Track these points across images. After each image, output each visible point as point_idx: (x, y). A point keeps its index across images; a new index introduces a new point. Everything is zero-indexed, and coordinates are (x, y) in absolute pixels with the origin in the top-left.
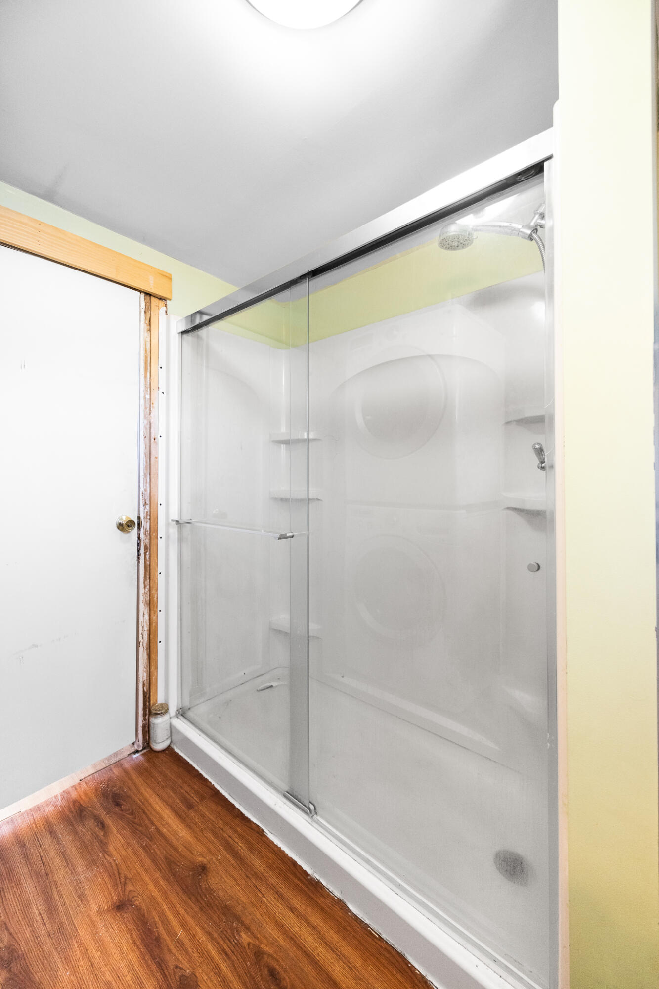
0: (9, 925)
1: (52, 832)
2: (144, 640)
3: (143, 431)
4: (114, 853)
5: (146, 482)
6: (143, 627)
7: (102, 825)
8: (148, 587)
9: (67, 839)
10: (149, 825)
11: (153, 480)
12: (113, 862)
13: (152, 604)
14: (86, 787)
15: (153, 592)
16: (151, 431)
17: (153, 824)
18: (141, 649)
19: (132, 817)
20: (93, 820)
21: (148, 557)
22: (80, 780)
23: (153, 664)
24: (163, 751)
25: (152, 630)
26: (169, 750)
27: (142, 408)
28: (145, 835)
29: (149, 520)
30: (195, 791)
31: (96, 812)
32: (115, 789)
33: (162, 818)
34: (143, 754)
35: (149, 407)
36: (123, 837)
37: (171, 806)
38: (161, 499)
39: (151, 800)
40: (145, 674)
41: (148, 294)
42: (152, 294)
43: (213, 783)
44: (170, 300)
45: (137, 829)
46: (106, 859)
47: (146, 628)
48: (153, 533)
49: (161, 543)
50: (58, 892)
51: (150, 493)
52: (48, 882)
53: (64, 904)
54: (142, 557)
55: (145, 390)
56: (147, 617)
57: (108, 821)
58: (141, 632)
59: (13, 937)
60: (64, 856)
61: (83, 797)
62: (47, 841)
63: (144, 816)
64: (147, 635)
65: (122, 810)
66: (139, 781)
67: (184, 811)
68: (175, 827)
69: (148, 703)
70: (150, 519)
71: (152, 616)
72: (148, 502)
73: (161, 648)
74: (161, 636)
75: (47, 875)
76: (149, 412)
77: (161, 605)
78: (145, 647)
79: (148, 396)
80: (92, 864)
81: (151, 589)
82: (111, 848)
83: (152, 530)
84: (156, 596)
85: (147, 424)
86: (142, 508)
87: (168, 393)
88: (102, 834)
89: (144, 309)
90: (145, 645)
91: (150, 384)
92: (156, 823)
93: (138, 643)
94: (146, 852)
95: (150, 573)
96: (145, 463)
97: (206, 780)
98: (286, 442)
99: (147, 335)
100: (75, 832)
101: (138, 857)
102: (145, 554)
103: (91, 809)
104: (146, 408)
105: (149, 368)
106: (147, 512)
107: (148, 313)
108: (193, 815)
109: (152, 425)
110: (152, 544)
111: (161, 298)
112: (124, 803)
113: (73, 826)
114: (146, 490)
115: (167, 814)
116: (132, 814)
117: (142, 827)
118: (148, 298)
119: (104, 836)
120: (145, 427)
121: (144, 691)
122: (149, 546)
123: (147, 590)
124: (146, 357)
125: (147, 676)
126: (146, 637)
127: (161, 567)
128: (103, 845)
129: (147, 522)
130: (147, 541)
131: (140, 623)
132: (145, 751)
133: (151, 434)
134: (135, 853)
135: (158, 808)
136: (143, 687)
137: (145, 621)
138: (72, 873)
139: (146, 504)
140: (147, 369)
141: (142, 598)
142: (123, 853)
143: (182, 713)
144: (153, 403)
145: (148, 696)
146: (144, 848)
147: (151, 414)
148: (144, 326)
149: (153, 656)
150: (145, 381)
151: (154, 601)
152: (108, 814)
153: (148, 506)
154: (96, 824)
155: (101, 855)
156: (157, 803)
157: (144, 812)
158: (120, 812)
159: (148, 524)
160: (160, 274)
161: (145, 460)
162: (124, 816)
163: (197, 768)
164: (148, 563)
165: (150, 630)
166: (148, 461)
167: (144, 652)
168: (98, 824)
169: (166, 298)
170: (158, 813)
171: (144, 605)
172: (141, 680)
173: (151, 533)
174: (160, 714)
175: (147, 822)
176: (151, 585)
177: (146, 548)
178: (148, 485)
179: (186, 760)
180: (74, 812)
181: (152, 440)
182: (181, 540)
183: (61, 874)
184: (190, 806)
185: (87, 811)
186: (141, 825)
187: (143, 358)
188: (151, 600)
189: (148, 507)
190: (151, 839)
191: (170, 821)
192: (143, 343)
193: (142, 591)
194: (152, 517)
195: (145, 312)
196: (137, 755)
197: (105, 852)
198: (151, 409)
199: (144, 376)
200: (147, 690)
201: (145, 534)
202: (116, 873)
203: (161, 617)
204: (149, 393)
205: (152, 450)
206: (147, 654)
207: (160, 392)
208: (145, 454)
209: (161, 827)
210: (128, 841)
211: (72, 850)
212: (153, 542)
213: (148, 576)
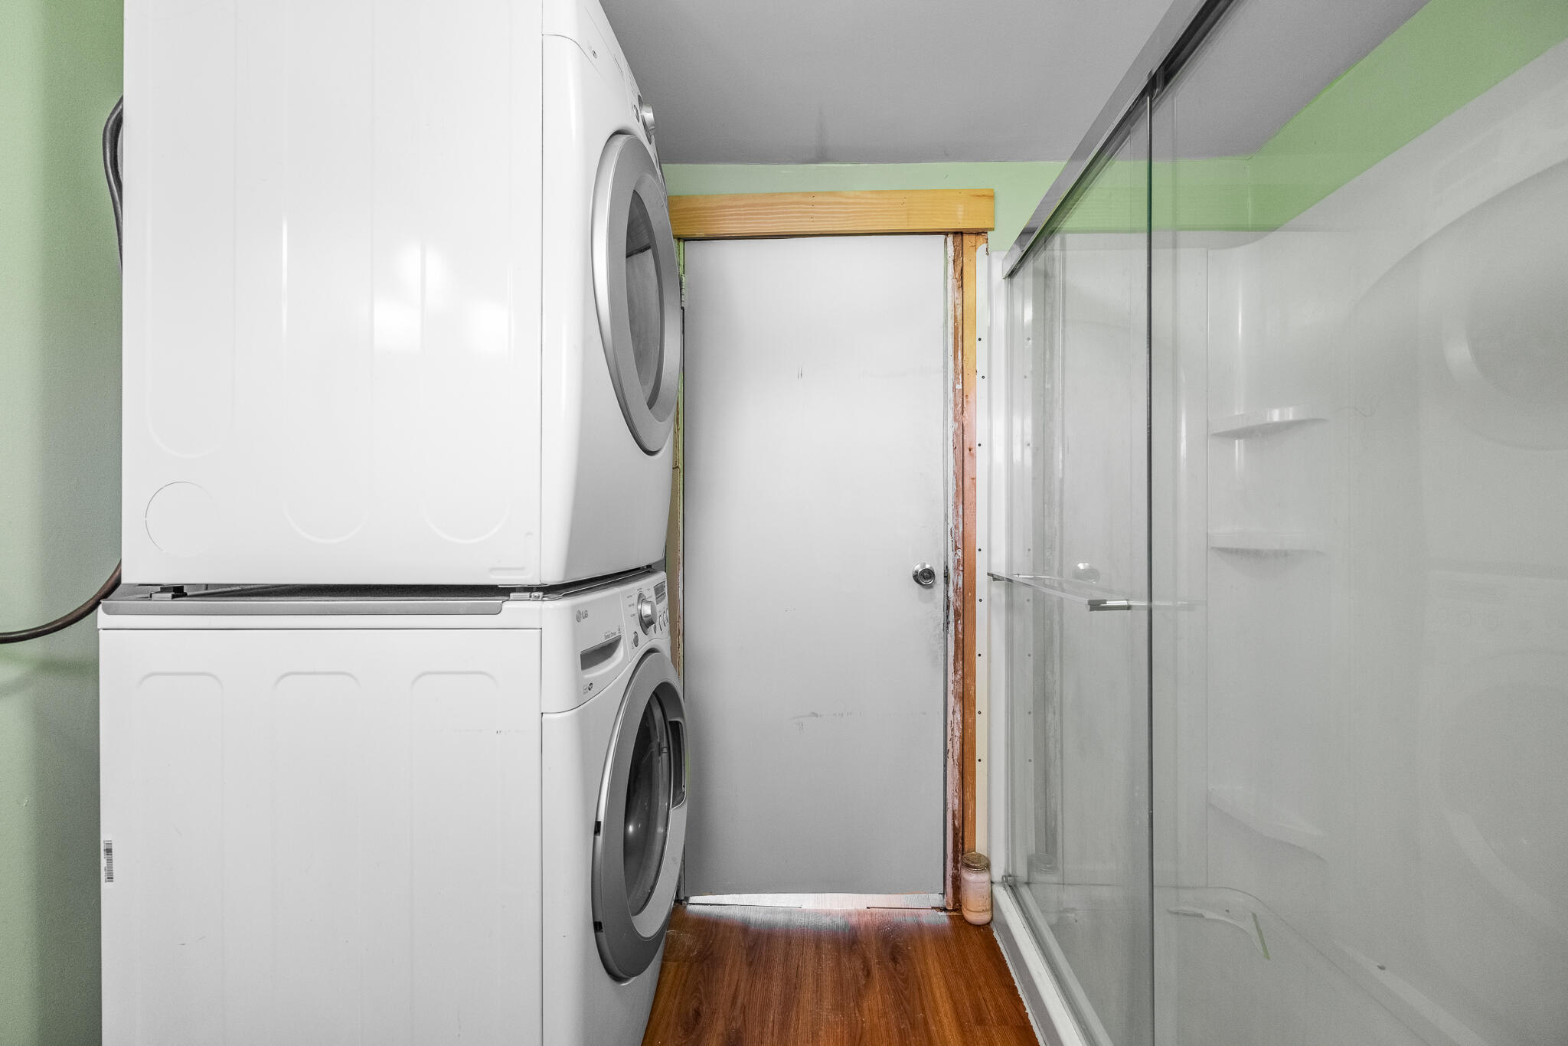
0: (747, 1010)
1: (818, 947)
2: (956, 748)
3: (951, 439)
4: (866, 1012)
5: (957, 516)
6: (952, 730)
7: (868, 974)
8: (960, 672)
9: (828, 964)
10: (919, 1009)
11: (967, 512)
12: (860, 1022)
13: (966, 699)
14: (870, 918)
15: (968, 681)
16: (965, 438)
17: (923, 1010)
18: (950, 762)
19: (903, 984)
20: (861, 960)
21: (960, 628)
22: (868, 908)
23: (968, 790)
24: (978, 927)
25: (965, 738)
26: (985, 929)
27: (951, 405)
28: (908, 1017)
29: (961, 573)
30: (996, 1004)
31: (868, 953)
32: (899, 939)
33: (937, 1012)
34: (950, 916)
35: (961, 402)
36: (884, 1002)
37: (955, 1004)
38: (981, 541)
39: (934, 980)
40: (956, 801)
41: (959, 234)
42: (964, 231)
43: (1028, 1011)
44: (992, 229)
45: (902, 1004)
46: (855, 1014)
47: (957, 733)
48: (967, 593)
49: (981, 609)
50: (797, 1012)
51: (963, 531)
52: (793, 995)
53: (796, 1030)
54: (952, 627)
55: (956, 378)
56: (958, 716)
57: (876, 973)
58: (949, 737)
59: (745, 1025)
60: (818, 979)
61: (862, 927)
62: (810, 953)
63: (917, 995)
64: (958, 743)
65: (895, 969)
66: (930, 948)
67: (969, 1021)
68: (947, 1033)
69: (960, 846)
70: (963, 571)
71: (966, 717)
72: (960, 546)
73: (980, 769)
74: (981, 751)
75: (796, 988)
76: (961, 410)
77: (981, 703)
78: (956, 761)
79: (959, 387)
80: (839, 1007)
81: (965, 677)
82: (865, 1005)
83: (965, 587)
84: (973, 688)
85: (958, 428)
86: (951, 554)
87: (990, 377)
88: (864, 982)
89: (952, 258)
90: (956, 757)
91: (963, 368)
92: (928, 1012)
93: (946, 752)
94: (901, 1037)
95: (963, 652)
96: (955, 487)
97: (1020, 1000)
98: (1245, 434)
99: (958, 295)
100: (839, 963)
101: (889, 1036)
102: (956, 622)
103: (864, 946)
104: (956, 405)
105: (960, 343)
106: (958, 560)
107: (959, 262)
108: (979, 1034)
109: (965, 428)
110: (966, 609)
111: (979, 233)
112: (901, 962)
113: (839, 952)
114: (956, 527)
115: (945, 1009)
116: (905, 981)
117: (909, 1004)
118: (959, 238)
119: (865, 985)
120: (955, 433)
121: (954, 824)
122: (961, 611)
123: (959, 677)
124: (956, 329)
125: (959, 804)
126: (957, 746)
127: (981, 646)
128: (859, 996)
129: (959, 575)
130: (959, 603)
131: (949, 722)
132: (955, 914)
133: (965, 444)
134: (888, 1030)
135: (938, 995)
136: (953, 819)
137: (956, 721)
138: (817, 1003)
139: (956, 548)
140: (958, 346)
141: (951, 687)
142: (876, 1020)
143: (1012, 884)
144: (967, 396)
145: (960, 835)
146: (899, 1030)
147: (965, 412)
148: (951, 282)
149: (968, 778)
150: (956, 365)
151: (969, 696)
152: (879, 963)
153: (961, 551)
154: (862, 967)
155: (852, 1004)
156: (939, 988)
157: (919, 989)
158: (893, 971)
159: (961, 578)
160: (973, 196)
161: (955, 483)
162: (895, 978)
163: (1013, 975)
164: (961, 636)
165: (963, 738)
166: (961, 483)
167: (954, 767)
168: (864, 968)
169: (987, 229)
170: (935, 1001)
171: (955, 698)
172: (950, 806)
173: (966, 592)
174: (974, 867)
175: (917, 1002)
176: (965, 670)
177: (956, 612)
178: (960, 520)
179: (1003, 955)
180: (847, 938)
181: (967, 452)
182: (1010, 606)
183: (807, 996)
184: (981, 1021)
185: (860, 946)
186: (908, 1002)
187: (951, 330)
188: (966, 693)
189: (960, 553)
190: (913, 1026)
191: (945, 1021)
192: (950, 307)
193: (951, 677)
194: (966, 566)
195: (954, 261)
196: (943, 913)
197: (858, 1005)
198: (965, 406)
199: (952, 358)
200: (959, 824)
201: (956, 592)
202: (858, 1038)
203: (981, 722)
204: (961, 381)
205: (965, 467)
206: (959, 772)
207: (979, 377)
208: (955, 473)
209: (930, 1021)
210: (887, 1010)
211: (828, 979)
212: (968, 606)
213: (960, 657)
